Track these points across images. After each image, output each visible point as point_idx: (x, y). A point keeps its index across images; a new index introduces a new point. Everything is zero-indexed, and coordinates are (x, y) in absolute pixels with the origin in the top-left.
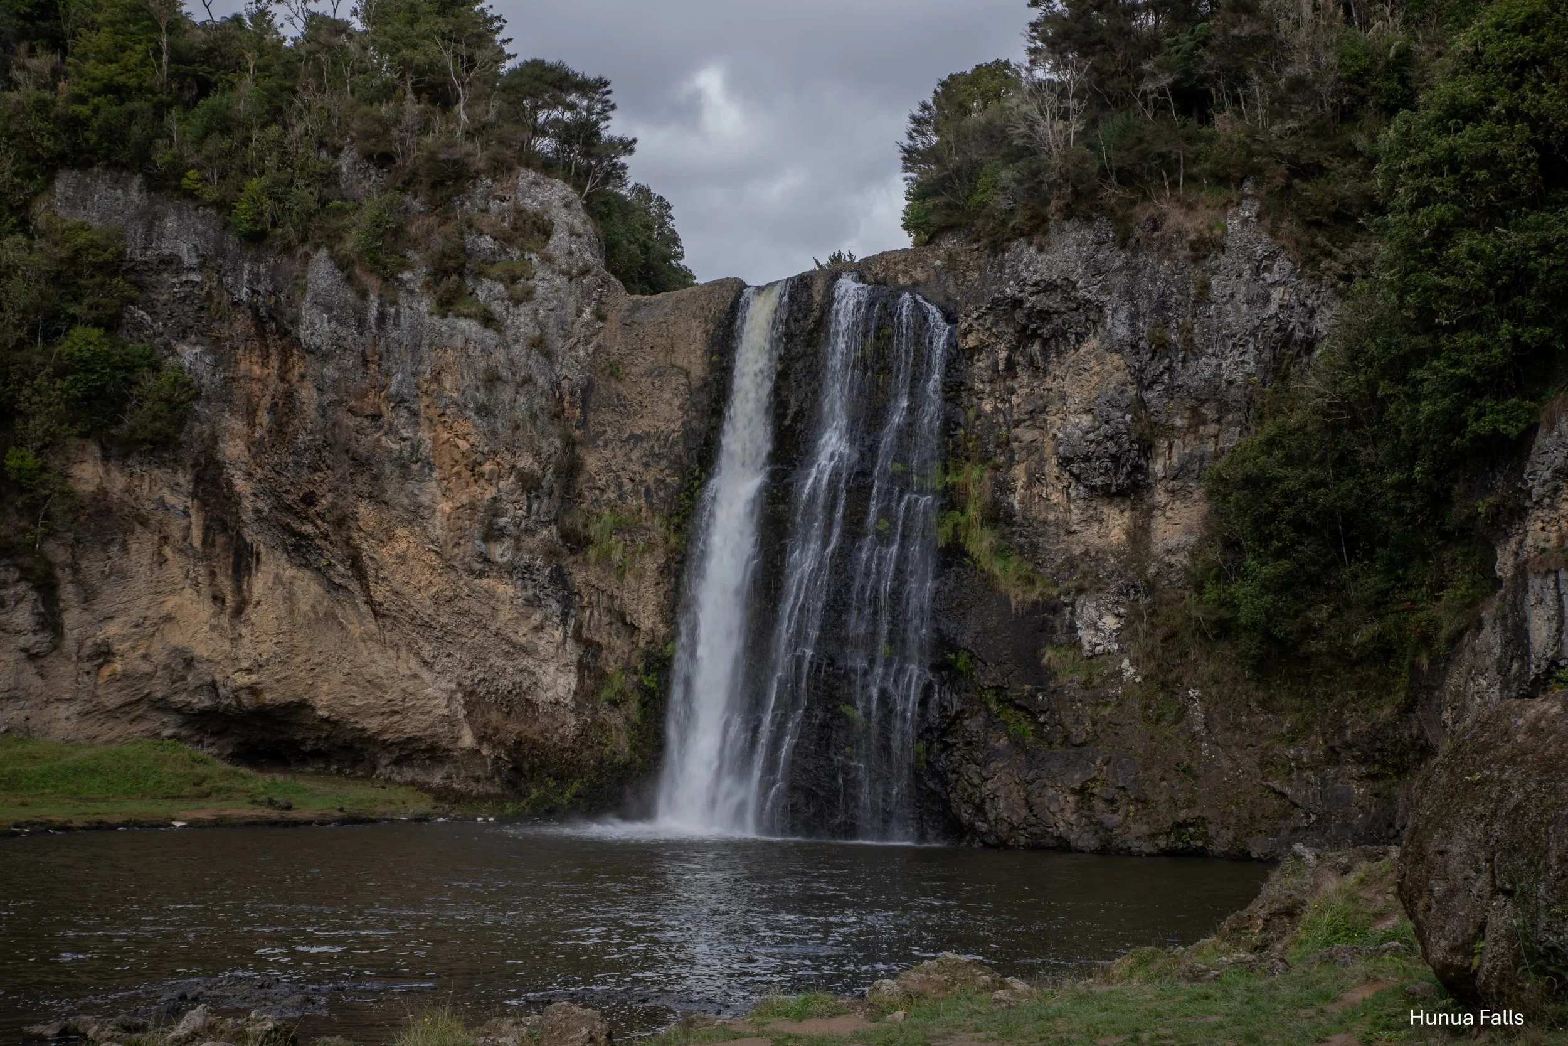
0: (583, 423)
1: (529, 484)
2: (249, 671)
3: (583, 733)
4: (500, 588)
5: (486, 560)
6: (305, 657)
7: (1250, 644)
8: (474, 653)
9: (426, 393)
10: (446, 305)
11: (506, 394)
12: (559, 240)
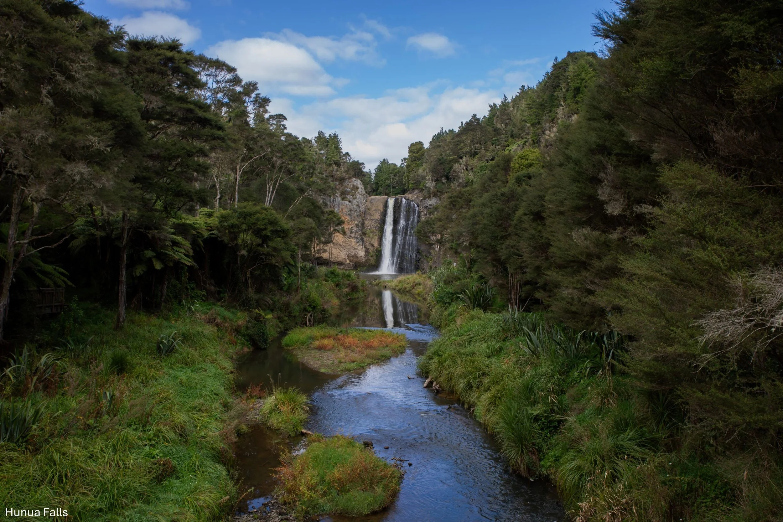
0: (364, 217)
1: (357, 226)
3: (366, 260)
4: (353, 240)
7: (454, 250)
8: (348, 249)
10: (343, 199)
11: (353, 212)
12: (360, 190)
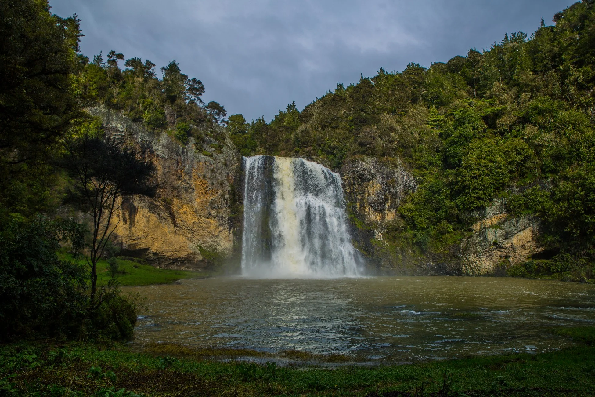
1: (222, 197)
2: (134, 240)
4: (212, 221)
5: (210, 214)
6: (151, 237)
8: (201, 237)
9: (194, 172)
10: (200, 151)
